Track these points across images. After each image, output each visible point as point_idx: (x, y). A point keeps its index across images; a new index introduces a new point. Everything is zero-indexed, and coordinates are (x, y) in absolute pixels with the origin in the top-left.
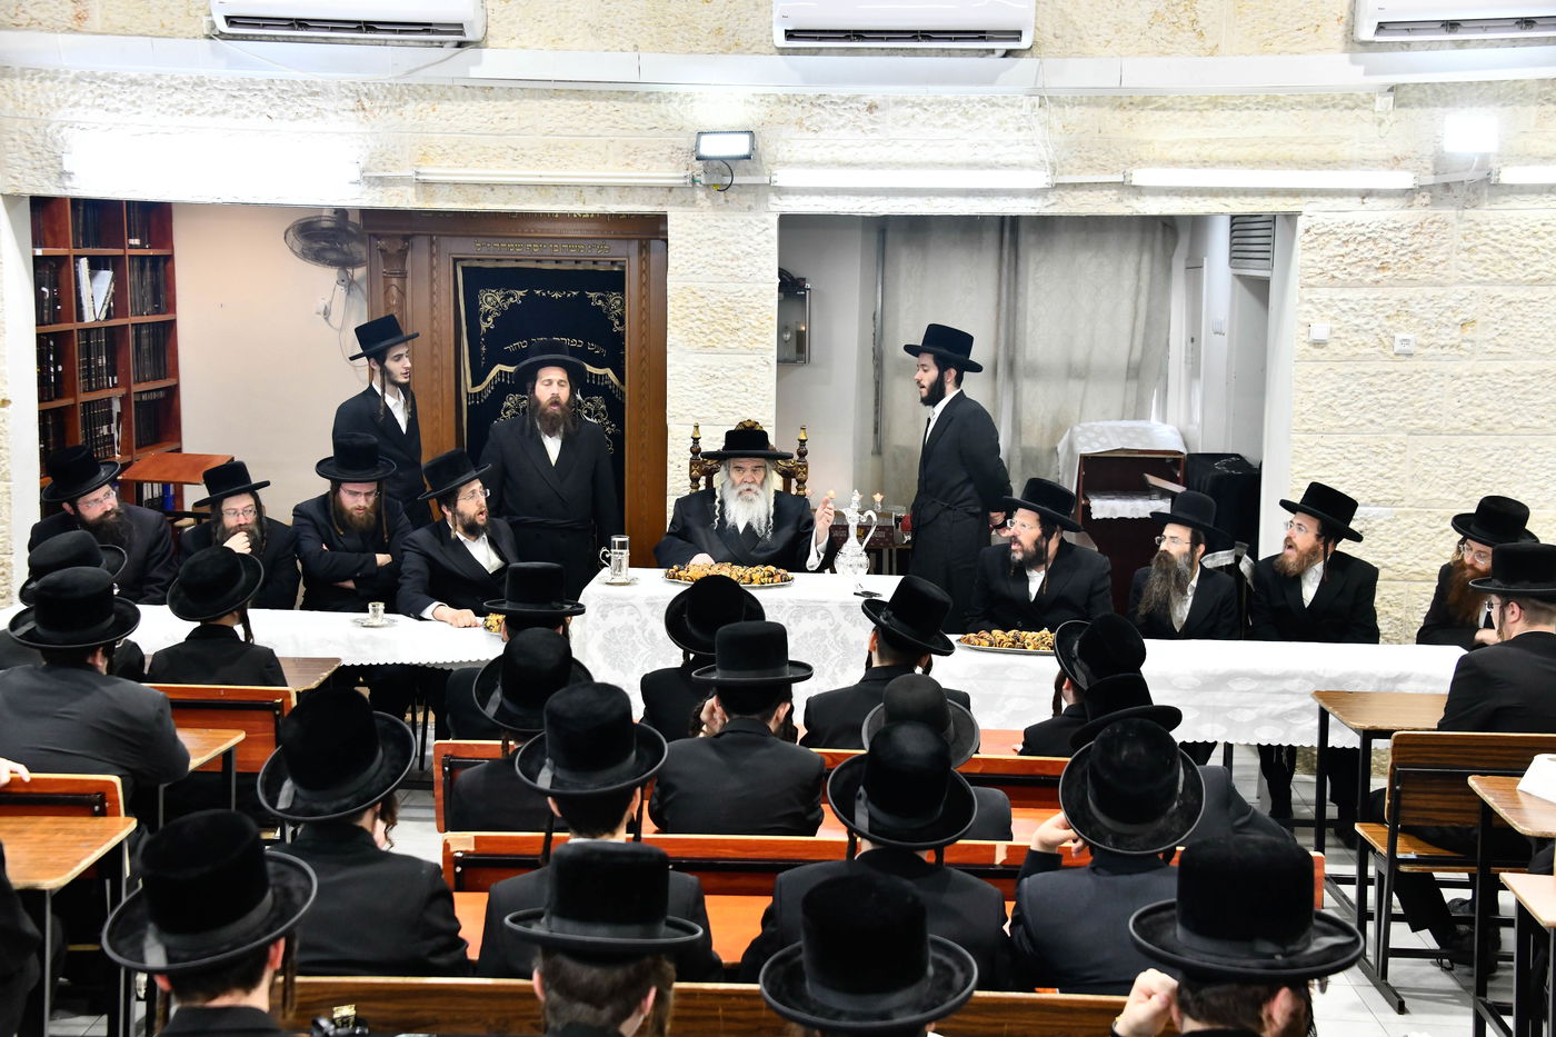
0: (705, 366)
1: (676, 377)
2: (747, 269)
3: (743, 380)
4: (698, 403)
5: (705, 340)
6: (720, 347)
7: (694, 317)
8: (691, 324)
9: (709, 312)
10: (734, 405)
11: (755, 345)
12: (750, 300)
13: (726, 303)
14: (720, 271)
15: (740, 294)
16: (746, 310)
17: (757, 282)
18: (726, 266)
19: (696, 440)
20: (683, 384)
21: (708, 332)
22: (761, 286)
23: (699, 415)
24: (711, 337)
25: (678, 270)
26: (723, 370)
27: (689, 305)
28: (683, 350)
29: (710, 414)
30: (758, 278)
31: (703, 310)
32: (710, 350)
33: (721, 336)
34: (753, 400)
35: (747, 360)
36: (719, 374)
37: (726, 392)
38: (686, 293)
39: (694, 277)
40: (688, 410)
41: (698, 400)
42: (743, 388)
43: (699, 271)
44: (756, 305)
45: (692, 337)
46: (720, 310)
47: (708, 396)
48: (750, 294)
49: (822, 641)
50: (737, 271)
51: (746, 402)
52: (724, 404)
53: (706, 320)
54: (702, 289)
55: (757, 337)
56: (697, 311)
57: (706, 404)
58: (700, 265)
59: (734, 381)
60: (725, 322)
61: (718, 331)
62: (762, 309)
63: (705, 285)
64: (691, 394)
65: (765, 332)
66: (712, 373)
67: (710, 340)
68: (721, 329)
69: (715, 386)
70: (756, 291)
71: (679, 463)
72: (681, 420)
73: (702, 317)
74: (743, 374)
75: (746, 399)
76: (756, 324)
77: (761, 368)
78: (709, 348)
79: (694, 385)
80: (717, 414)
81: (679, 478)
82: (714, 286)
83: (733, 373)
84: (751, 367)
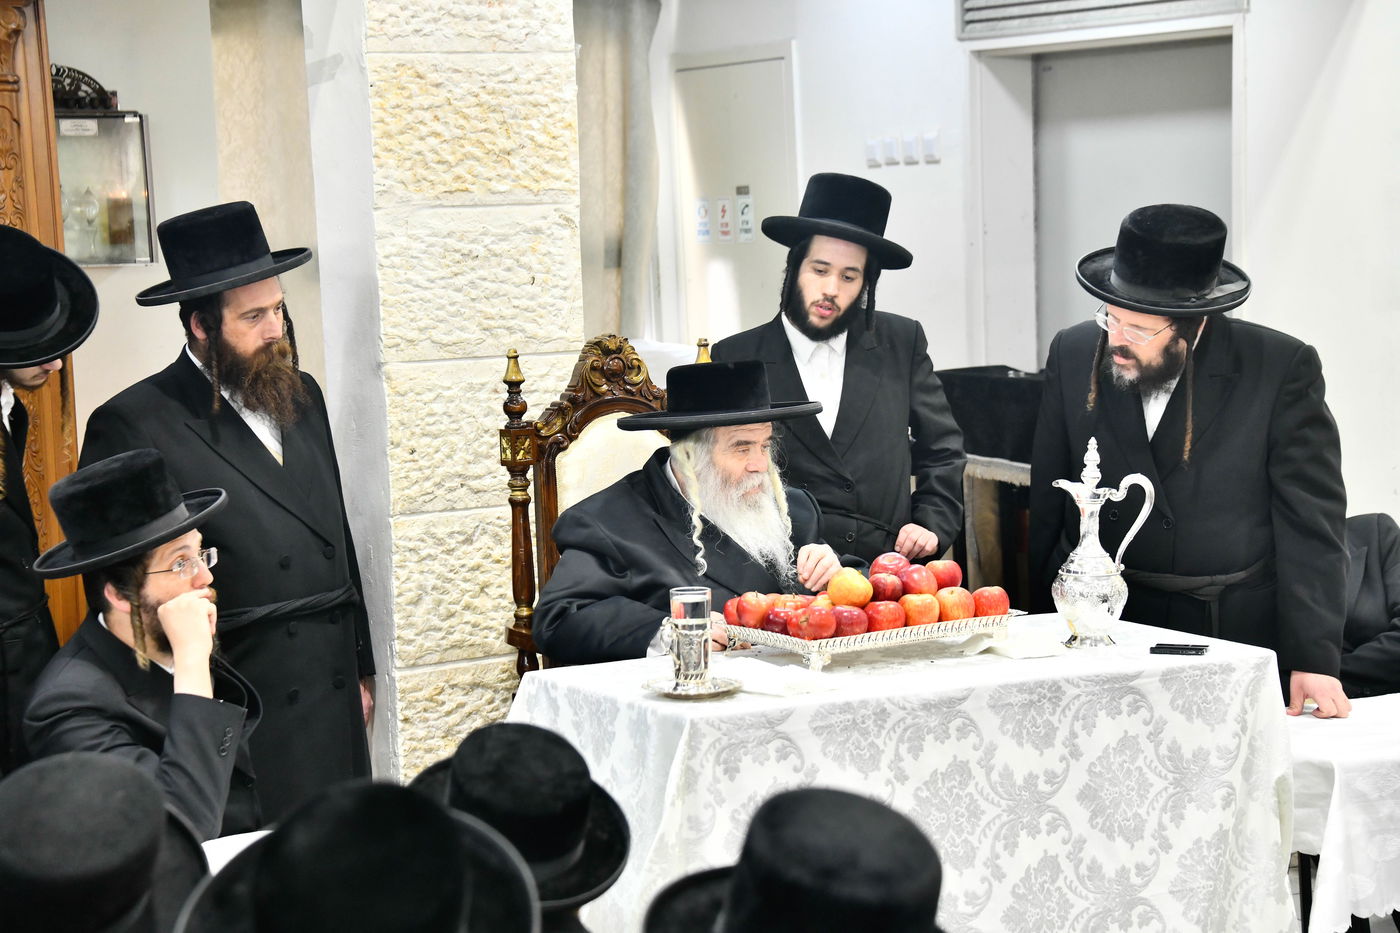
0: (449, 235)
1: (397, 260)
2: (519, 22)
3: (523, 260)
4: (442, 314)
5: (448, 177)
6: (478, 193)
7: (424, 130)
8: (419, 145)
9: (452, 118)
10: (510, 312)
11: (544, 184)
12: (529, 88)
13: (484, 97)
14: (469, 27)
15: (509, 77)
16: (524, 111)
17: (539, 49)
18: (480, 18)
19: (514, 386)
20: (411, 275)
21: (451, 159)
22: (549, 58)
23: (446, 339)
24: (459, 170)
25: (387, 27)
26: (487, 240)
27: (412, 103)
28: (406, 202)
29: (464, 336)
30: (543, 39)
31: (440, 113)
32: (465, 198)
33: (479, 169)
34: (546, 299)
35: (528, 216)
36: (481, 251)
37: (494, 287)
38: (405, 77)
39: (414, 39)
40: (421, 330)
41: (441, 308)
42: (525, 276)
43: (428, 29)
44: (542, 99)
45: (421, 171)
46: (473, 112)
47: (459, 297)
48: (531, 76)
49: (1133, 760)
50: (501, 26)
51: (532, 304)
52: (493, 311)
53: (447, 135)
54: (436, 68)
55: (546, 167)
56: (427, 116)
57: (458, 314)
58: (428, 15)
59: (509, 262)
60: (486, 138)
61: (467, 156)
62: (553, 108)
63: (441, 58)
64: (428, 295)
65: (561, 155)
66: (465, 247)
67: (459, 177)
68: (478, 152)
69: (472, 276)
70: (539, 70)
71: (413, 443)
72: (410, 352)
73: (438, 127)
74: (524, 246)
75: (532, 298)
76: (542, 138)
77: (557, 231)
78: (456, 194)
79: (433, 275)
80: (479, 334)
81: (414, 475)
82: (459, 61)
83: (504, 246)
84: (538, 231)
